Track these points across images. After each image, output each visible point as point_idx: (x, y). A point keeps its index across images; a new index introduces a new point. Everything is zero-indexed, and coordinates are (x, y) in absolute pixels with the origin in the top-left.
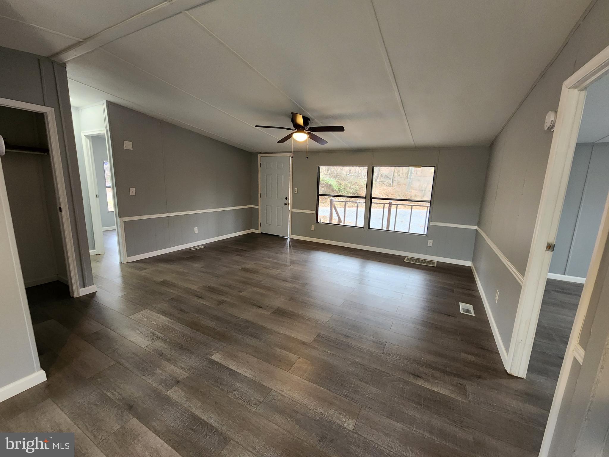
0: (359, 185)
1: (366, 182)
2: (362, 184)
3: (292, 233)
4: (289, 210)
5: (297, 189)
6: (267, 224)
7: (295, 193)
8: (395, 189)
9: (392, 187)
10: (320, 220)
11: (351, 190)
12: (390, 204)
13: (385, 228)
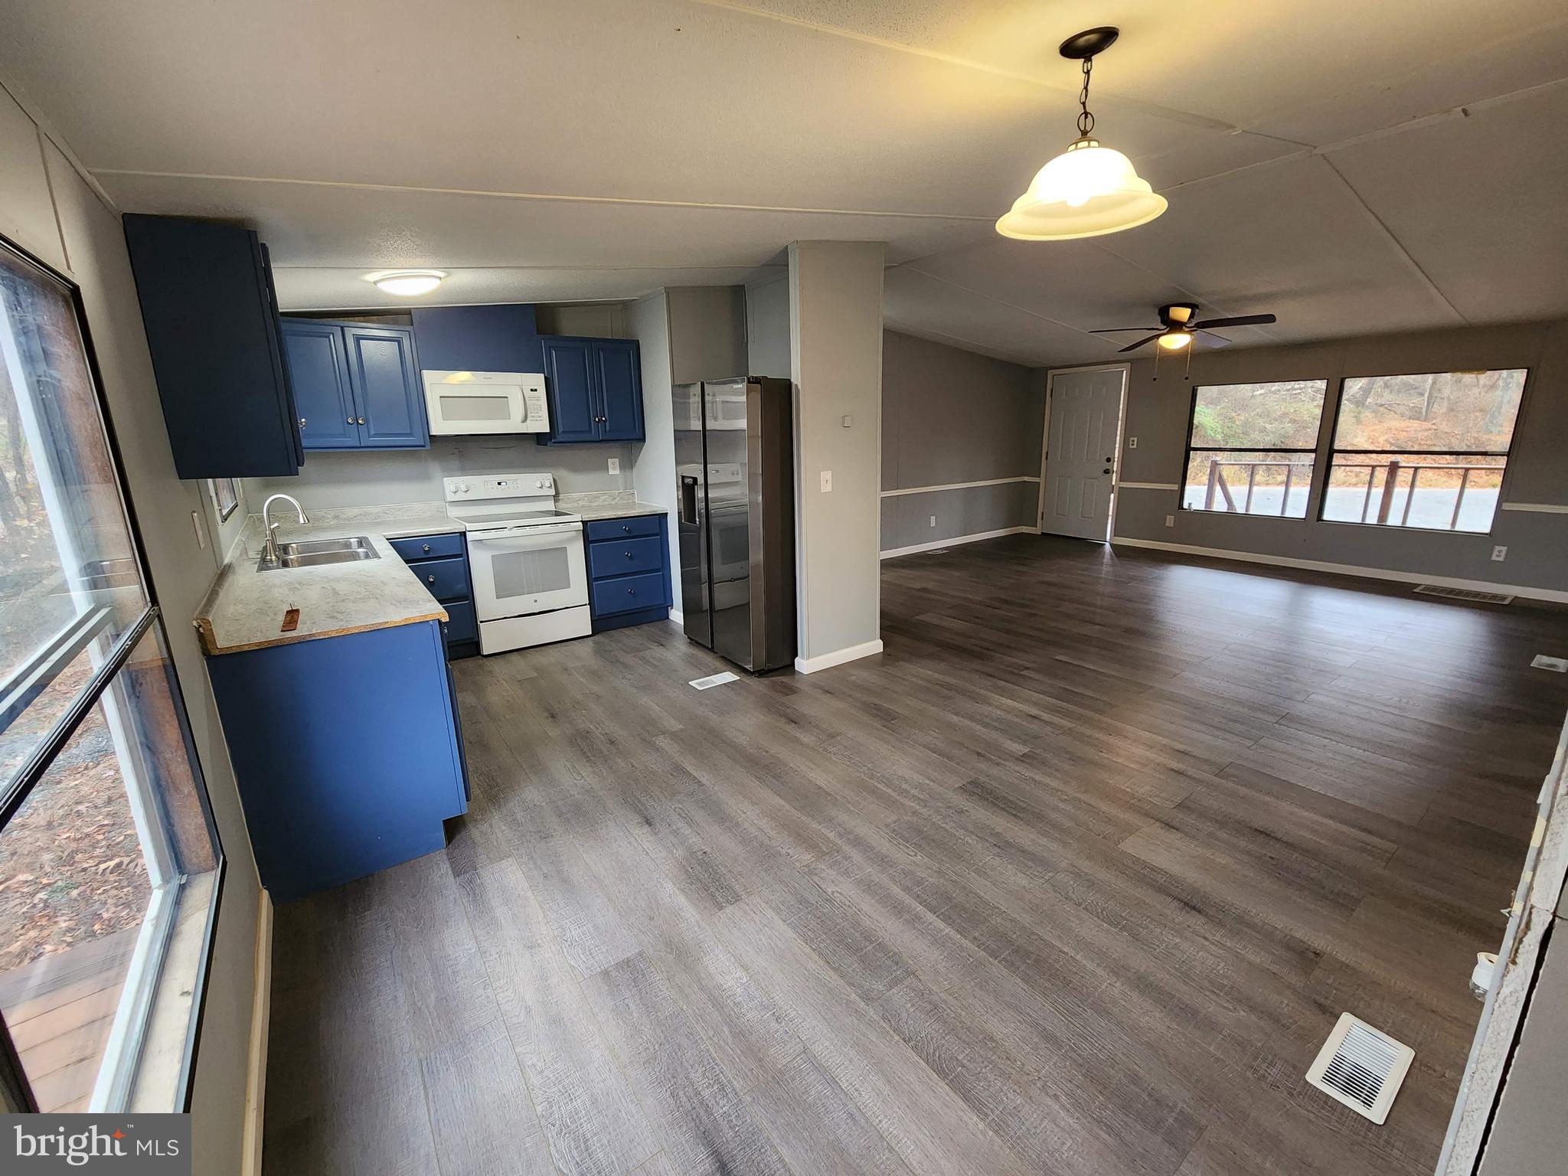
0: (1295, 421)
1: (1319, 412)
2: (1306, 417)
3: (1116, 533)
4: (1114, 483)
5: (1136, 439)
6: (1057, 514)
7: (1131, 447)
8: (1434, 427)
9: (1425, 420)
10: (1190, 504)
11: (1265, 437)
12: (1394, 468)
13: (1372, 519)
